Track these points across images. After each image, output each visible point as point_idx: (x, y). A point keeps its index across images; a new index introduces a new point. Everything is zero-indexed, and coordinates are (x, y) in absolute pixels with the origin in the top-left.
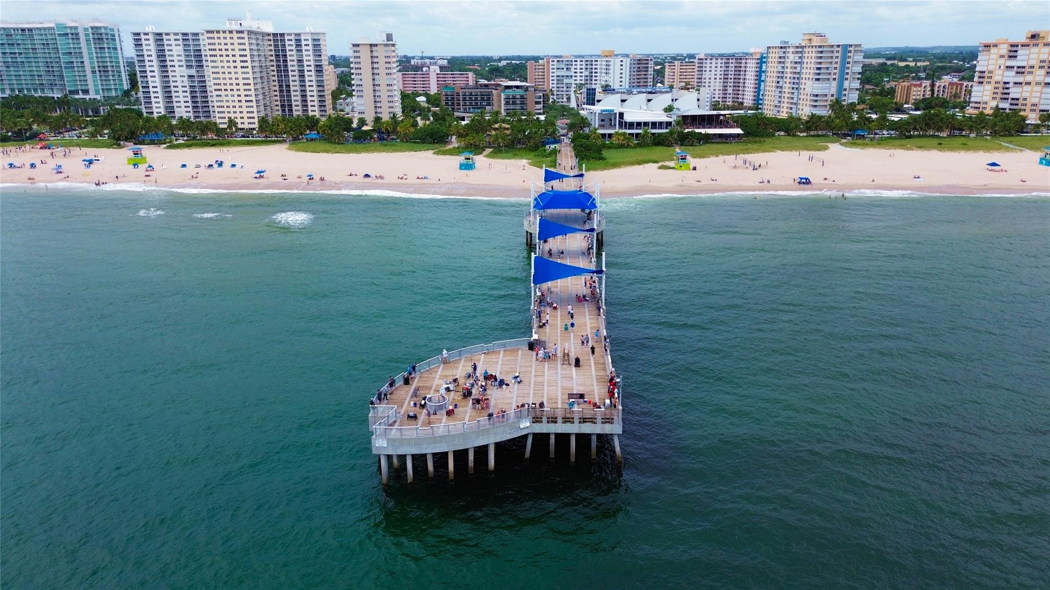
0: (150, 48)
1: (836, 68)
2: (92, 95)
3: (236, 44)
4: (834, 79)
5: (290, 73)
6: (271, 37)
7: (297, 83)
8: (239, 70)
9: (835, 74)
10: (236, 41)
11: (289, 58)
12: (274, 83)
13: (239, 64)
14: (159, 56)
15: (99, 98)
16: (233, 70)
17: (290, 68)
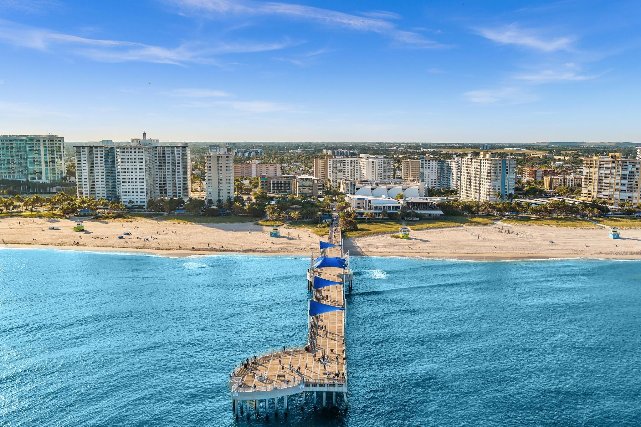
0: (85, 157)
1: (500, 173)
2: (44, 180)
3: (137, 155)
4: (499, 179)
5: (167, 170)
6: (157, 149)
7: (171, 176)
8: (138, 170)
9: (499, 176)
10: (137, 154)
11: (167, 161)
12: (157, 176)
13: (138, 167)
14: (89, 161)
15: (48, 182)
16: (134, 170)
17: (167, 167)
